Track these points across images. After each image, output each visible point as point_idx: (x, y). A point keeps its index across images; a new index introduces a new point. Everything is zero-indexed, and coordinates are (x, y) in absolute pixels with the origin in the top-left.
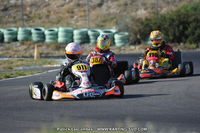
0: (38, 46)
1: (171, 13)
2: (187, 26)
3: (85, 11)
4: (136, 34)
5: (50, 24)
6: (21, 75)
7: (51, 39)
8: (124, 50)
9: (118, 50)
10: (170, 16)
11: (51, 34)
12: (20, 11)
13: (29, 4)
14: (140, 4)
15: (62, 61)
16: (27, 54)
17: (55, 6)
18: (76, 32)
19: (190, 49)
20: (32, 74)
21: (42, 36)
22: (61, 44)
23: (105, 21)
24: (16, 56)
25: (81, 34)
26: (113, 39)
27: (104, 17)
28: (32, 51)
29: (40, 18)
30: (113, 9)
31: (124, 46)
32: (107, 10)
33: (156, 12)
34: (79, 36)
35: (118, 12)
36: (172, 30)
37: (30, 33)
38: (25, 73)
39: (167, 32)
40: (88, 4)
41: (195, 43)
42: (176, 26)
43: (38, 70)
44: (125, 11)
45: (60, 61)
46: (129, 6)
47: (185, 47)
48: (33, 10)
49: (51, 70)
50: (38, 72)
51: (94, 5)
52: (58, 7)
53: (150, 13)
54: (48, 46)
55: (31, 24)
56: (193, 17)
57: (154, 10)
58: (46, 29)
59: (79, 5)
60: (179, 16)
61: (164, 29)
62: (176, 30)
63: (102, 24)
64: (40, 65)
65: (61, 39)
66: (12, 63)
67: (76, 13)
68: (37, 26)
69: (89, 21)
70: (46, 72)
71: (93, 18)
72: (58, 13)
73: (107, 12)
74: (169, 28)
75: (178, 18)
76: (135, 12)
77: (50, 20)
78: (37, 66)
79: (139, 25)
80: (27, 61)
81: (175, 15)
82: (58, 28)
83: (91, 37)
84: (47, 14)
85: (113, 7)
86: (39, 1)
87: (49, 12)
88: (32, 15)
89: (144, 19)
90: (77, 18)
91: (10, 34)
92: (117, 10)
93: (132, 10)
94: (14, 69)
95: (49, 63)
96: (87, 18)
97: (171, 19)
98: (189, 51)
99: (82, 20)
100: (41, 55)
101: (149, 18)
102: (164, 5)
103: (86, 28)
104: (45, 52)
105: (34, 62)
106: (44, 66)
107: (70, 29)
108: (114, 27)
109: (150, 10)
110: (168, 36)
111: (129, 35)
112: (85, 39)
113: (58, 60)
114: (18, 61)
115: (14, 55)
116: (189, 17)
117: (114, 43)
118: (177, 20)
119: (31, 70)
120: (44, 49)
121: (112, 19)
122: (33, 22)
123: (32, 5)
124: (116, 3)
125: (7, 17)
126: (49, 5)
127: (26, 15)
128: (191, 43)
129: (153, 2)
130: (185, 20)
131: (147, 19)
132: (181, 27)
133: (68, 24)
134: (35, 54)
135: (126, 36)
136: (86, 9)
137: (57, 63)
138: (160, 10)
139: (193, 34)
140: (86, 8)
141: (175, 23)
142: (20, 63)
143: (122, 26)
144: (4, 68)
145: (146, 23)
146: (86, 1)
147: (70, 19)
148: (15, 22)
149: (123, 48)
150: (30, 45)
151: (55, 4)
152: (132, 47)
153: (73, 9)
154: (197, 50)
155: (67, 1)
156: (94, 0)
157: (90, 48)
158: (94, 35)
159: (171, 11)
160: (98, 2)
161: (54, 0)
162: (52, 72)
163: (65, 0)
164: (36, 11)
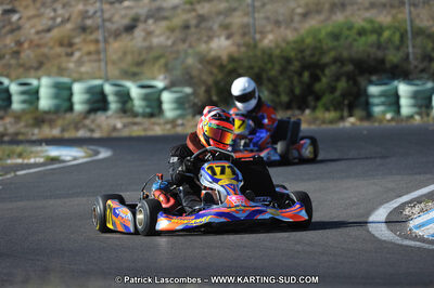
1: (283, 45)
2: (319, 72)
3: (97, 41)
4: (208, 91)
5: (21, 70)
7: (24, 102)
8: (183, 125)
9: (169, 126)
10: (282, 51)
11: (23, 93)
14: (216, 27)
15: (46, 151)
17: (33, 31)
18: (77, 88)
19: (324, 122)
21: (5, 96)
22: (46, 113)
23: (140, 64)
25: (90, 91)
26: (160, 103)
27: (140, 54)
30: (158, 36)
31: (181, 116)
32: (145, 39)
33: (252, 42)
34: (86, 97)
35: (169, 43)
36: (286, 82)
39: (276, 86)
40: (103, 26)
41: (335, 109)
42: (295, 72)
44: (184, 41)
45: (42, 151)
46: (193, 30)
47: (315, 120)
49: (23, 169)
51: (118, 29)
52: (38, 33)
53: (239, 46)
54: (18, 117)
56: (332, 54)
57: (247, 39)
58: (12, 81)
59: (84, 29)
60: (302, 51)
61: (269, 80)
62: (296, 82)
63: (135, 69)
65: (45, 103)
67: (78, 46)
69: (106, 64)
70: (12, 174)
71: (115, 57)
72: (39, 46)
73: (146, 44)
74: (281, 78)
75: (299, 56)
76: (207, 42)
77: (21, 61)
79: (215, 71)
81: (293, 49)
83: (111, 98)
84: (15, 49)
85: (158, 32)
87: (19, 43)
89: (225, 57)
90: (81, 57)
92: (168, 38)
93: (199, 40)
95: (20, 155)
96: (102, 56)
97: (283, 57)
98: (324, 127)
99: (90, 61)
100: (2, 139)
101: (236, 55)
102: (269, 28)
103: (100, 78)
104: (11, 130)
106: (9, 162)
107: (65, 80)
108: (161, 77)
109: (237, 38)
110: (278, 95)
111: (195, 93)
112: (98, 102)
113: (39, 148)
116: (323, 53)
117: (161, 111)
118: (297, 60)
120: (8, 125)
121: (157, 58)
124: (164, 24)
126: (19, 28)
128: (327, 109)
129: (246, 20)
130: (314, 59)
131: (232, 59)
132: (306, 75)
133: (61, 71)
135: (188, 95)
136: (101, 38)
137: (37, 154)
138: (261, 40)
139: (333, 89)
140: (99, 35)
141: (292, 68)
143: (178, 73)
145: (230, 67)
146: (99, 21)
147: (64, 59)
149: (180, 122)
151: (33, 27)
153: (70, 38)
154: (341, 125)
155: (59, 20)
156: (116, 18)
157: (110, 121)
158: (117, 94)
159: (284, 40)
160: (126, 21)
161: (29, 18)
162: (25, 175)
163: (54, 19)
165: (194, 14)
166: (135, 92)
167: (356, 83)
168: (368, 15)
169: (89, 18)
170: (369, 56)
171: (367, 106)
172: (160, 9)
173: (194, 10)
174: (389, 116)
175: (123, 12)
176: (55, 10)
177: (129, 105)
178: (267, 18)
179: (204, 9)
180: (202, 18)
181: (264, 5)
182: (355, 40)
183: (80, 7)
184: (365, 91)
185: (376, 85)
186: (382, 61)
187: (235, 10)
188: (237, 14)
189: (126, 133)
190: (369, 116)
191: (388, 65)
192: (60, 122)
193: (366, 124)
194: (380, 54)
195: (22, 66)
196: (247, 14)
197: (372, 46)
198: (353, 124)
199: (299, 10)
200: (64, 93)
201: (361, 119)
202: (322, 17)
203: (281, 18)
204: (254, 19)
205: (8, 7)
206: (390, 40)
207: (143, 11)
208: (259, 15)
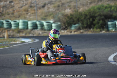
0: (7, 31)
1: (85, 11)
2: (94, 18)
3: (35, 10)
4: (64, 23)
5: (14, 18)
7: (15, 26)
10: (85, 13)
11: (15, 24)
13: (2, 6)
14: (67, 6)
16: (1, 36)
17: (17, 7)
18: (29, 23)
19: (96, 32)
20: (4, 47)
21: (10, 25)
22: (21, 29)
23: (46, 16)
25: (33, 23)
26: (52, 26)
27: (46, 14)
28: (4, 34)
29: (8, 14)
30: (51, 9)
32: (48, 10)
33: (76, 10)
34: (32, 25)
35: (54, 10)
36: (86, 21)
37: (3, 23)
39: (83, 22)
40: (36, 6)
42: (88, 18)
43: (8, 45)
44: (58, 10)
45: (20, 40)
46: (60, 7)
47: (94, 31)
48: (4, 10)
49: (15, 45)
50: (7, 46)
51: (40, 7)
52: (19, 8)
53: (73, 11)
54: (13, 31)
55: (3, 18)
56: (98, 13)
58: (12, 21)
59: (31, 7)
60: (90, 13)
61: (81, 20)
62: (88, 21)
63: (45, 18)
64: (9, 42)
65: (21, 27)
68: (7, 19)
69: (37, 16)
70: (12, 46)
71: (39, 14)
72: (19, 11)
73: (48, 11)
74: (84, 20)
76: (64, 10)
77: (14, 15)
78: (7, 43)
79: (67, 18)
80: (1, 40)
81: (88, 12)
82: (19, 20)
83: (39, 25)
84: (13, 12)
85: (51, 7)
86: (8, 4)
87: (14, 11)
88: (4, 13)
89: (69, 15)
90: (30, 14)
93: (62, 10)
95: (14, 41)
96: (36, 14)
98: (96, 33)
99: (33, 15)
100: (9, 36)
101: (72, 14)
102: (81, 6)
103: (36, 20)
104: (12, 34)
105: (5, 40)
106: (11, 43)
107: (26, 20)
108: (52, 20)
109: (72, 9)
110: (84, 25)
111: (61, 24)
112: (35, 27)
113: (18, 39)
118: (89, 15)
119: (3, 45)
120: (11, 33)
121: (51, 15)
122: (5, 17)
123: (4, 7)
124: (53, 5)
126: (13, 6)
128: (97, 29)
129: (75, 4)
130: (93, 15)
131: (71, 15)
132: (91, 19)
133: (25, 18)
134: (6, 36)
135: (59, 25)
137: (19, 41)
138: (79, 9)
139: (98, 23)
140: (35, 8)
143: (56, 19)
145: (71, 17)
147: (26, 15)
150: (3, 30)
151: (17, 6)
152: (63, 31)
153: (28, 9)
154: (101, 33)
155: (24, 4)
156: (40, 4)
157: (38, 32)
158: (40, 24)
159: (85, 10)
160: (42, 5)
161: (17, 4)
163: (23, 4)
164: (6, 10)
165: (61, 3)
166: (45, 24)
167: (105, 21)
168: (108, 3)
169: (33, 4)
170: (108, 14)
171: (108, 28)
172: (52, 1)
173: (61, 1)
174: (113, 30)
175: (41, 2)
176: (23, 2)
177: (43, 27)
178: (81, 4)
180: (63, 4)
182: (104, 10)
183: (30, 1)
184: (107, 23)
185: (110, 22)
186: (112, 15)
187: (71, 2)
188: (73, 2)
189: (42, 35)
190: (108, 30)
191: (113, 16)
192: (25, 32)
193: (107, 33)
194: (111, 13)
195: (14, 17)
196: (75, 3)
197: (109, 11)
198: (104, 32)
199: (89, 2)
200: (26, 24)
201: (106, 31)
202: (95, 3)
203: (84, 4)
204: (77, 4)
205: (11, 1)
206: (114, 10)
207: (47, 2)
208: (79, 3)
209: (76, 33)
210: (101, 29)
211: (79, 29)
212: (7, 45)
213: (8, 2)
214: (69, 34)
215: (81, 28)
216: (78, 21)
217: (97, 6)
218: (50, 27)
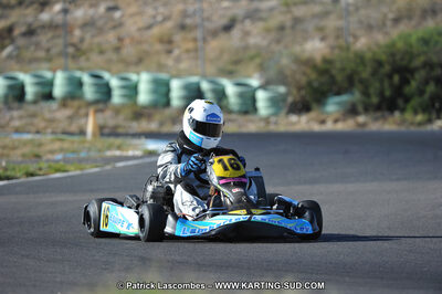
0: (96, 111)
1: (375, 48)
2: (408, 76)
3: (195, 40)
4: (300, 88)
5: (122, 65)
6: (58, 171)
7: (124, 96)
8: (276, 123)
9: (262, 124)
10: (374, 54)
11: (123, 87)
12: (59, 36)
13: (80, 22)
14: (311, 28)
16: (74, 128)
17: (134, 28)
19: (412, 124)
20: (81, 169)
21: (105, 90)
22: (144, 107)
23: (237, 62)
24: (49, 130)
25: (187, 87)
26: (254, 100)
27: (237, 53)
28: (82, 121)
29: (102, 52)
30: (255, 36)
31: (275, 114)
32: (242, 39)
33: (344, 45)
34: (183, 93)
35: (265, 43)
36: (377, 85)
37: (80, 84)
38: (68, 167)
39: (367, 87)
40: (203, 26)
41: (424, 112)
42: (386, 75)
43: (95, 160)
44: (278, 41)
45: (141, 145)
46: (288, 31)
47: (403, 122)
48: (88, 37)
49: (121, 161)
50: (94, 164)
51: (215, 29)
52: (140, 29)
53: (332, 48)
54: (117, 110)
55: (83, 64)
56: (422, 58)
58: (113, 74)
59: (183, 27)
60: (393, 55)
61: (361, 81)
62: (386, 84)
63: (230, 67)
64: (100, 151)
65: (144, 97)
66: (40, 145)
67: (176, 44)
68: (95, 68)
69: (204, 62)
70: (111, 166)
71: (212, 55)
72: (139, 42)
73: (243, 44)
74: (372, 80)
75: (391, 59)
76: (301, 44)
77: (122, 57)
78: (93, 154)
79: (309, 71)
80: (73, 142)
81: (384, 53)
82: (138, 73)
83: (208, 95)
84: (117, 44)
85: (255, 32)
86: (101, 17)
87: (120, 39)
88: (85, 46)
89: (318, 58)
90: (180, 55)
91: (37, 84)
92: (264, 39)
93: (293, 41)
94: (45, 158)
95: (119, 148)
96: (200, 54)
97: (375, 61)
98: (413, 129)
99: (188, 58)
100: (102, 131)
101: (329, 57)
103: (198, 75)
104: (111, 123)
105: (87, 145)
107: (163, 76)
108: (256, 75)
109: (331, 41)
110: (369, 97)
111: (287, 94)
113: (136, 141)
114: (53, 141)
115: (45, 128)
117: (255, 109)
118: (388, 63)
119: (81, 161)
120: (108, 118)
121: (252, 58)
122: (88, 59)
123: (88, 24)
124: (261, 25)
125: (32, 48)
126: (120, 25)
127: (73, 45)
128: (416, 113)
129: (341, 23)
130: (404, 63)
131: (326, 61)
132: (396, 78)
133: (161, 67)
134: (90, 128)
135: (281, 95)
136: (199, 36)
137: (135, 147)
138: (354, 43)
139: (421, 92)
140: (198, 34)
141: (383, 71)
142: (57, 145)
143: (272, 73)
144: (24, 155)
145: (323, 67)
146: (199, 20)
147: (163, 56)
148: (49, 59)
149: (273, 119)
150: (79, 108)
151: (135, 23)
152: (294, 118)
153: (170, 35)
154: (429, 128)
155: (159, 18)
156: (215, 18)
158: (214, 91)
159: (376, 44)
160: (224, 21)
161: (132, 15)
162: (124, 167)
163: (154, 17)
164: (93, 36)
165: (289, 16)
166: (231, 90)
169: (189, 16)
172: (257, 11)
173: (289, 12)
175: (221, 13)
176: (156, 8)
177: (224, 103)
178: (360, 22)
179: (300, 11)
180: (297, 21)
181: (357, 9)
183: (180, 7)
187: (326, 14)
188: (332, 17)
192: (158, 117)
195: (123, 61)
196: (340, 18)
198: (440, 128)
199: (391, 16)
200: (162, 89)
202: (413, 23)
203: (373, 22)
204: (348, 22)
205: (111, 4)
207: (239, 10)
208: (353, 19)
209: (340, 127)
210: (430, 113)
211: (352, 111)
212: (94, 162)
213: (102, 9)
214: (316, 128)
215: (360, 108)
216: (350, 82)
217: (420, 32)
218: (250, 102)
